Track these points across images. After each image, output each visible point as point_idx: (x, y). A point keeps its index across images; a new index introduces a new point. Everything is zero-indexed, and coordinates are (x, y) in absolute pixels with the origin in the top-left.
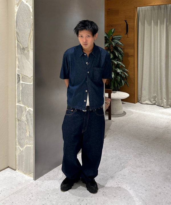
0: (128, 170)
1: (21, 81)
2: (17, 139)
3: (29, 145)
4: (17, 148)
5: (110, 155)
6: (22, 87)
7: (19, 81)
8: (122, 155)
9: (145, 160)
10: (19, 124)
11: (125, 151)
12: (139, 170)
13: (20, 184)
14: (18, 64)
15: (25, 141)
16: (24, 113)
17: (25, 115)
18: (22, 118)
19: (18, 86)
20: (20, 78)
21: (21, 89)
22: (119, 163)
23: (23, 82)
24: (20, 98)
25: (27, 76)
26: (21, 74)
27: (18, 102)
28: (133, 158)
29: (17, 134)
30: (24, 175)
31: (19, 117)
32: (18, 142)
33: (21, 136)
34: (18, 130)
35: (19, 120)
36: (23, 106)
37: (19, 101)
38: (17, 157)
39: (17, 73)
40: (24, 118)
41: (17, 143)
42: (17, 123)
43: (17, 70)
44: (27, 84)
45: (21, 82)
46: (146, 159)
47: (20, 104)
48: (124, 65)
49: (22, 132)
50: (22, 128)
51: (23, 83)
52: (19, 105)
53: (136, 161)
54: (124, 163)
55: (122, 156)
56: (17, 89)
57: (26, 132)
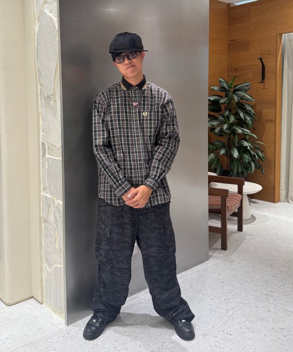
1: (47, 154)
2: (43, 253)
3: (60, 264)
4: (44, 268)
5: (211, 292)
6: (48, 163)
7: (44, 154)
8: (233, 293)
9: (275, 308)
10: (45, 227)
11: (240, 286)
12: (261, 327)
14: (42, 125)
15: (53, 257)
16: (52, 208)
17: (53, 213)
18: (50, 217)
19: (43, 163)
20: (45, 148)
21: (47, 167)
22: (225, 309)
23: (50, 156)
24: (47, 183)
25: (55, 146)
26: (47, 141)
27: (43, 191)
28: (254, 301)
29: (43, 244)
30: (53, 313)
31: (45, 216)
33: (48, 247)
34: (44, 238)
35: (45, 221)
36: (50, 197)
37: (45, 189)
38: (44, 284)
39: (41, 140)
40: (52, 218)
41: (44, 260)
42: (43, 225)
43: (41, 136)
44: (55, 159)
45: (47, 156)
46: (279, 305)
47: (47, 193)
48: (255, 136)
49: (50, 241)
50: (50, 234)
51: (48, 158)
52: (45, 194)
53: (257, 307)
54: (233, 309)
56: (42, 167)
57: (55, 242)
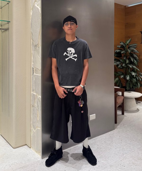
0: (129, 161)
2: (32, 122)
3: (39, 128)
4: (32, 130)
5: (115, 145)
7: (33, 73)
11: (130, 142)
13: (28, 161)
14: (33, 59)
15: (36, 124)
16: (36, 100)
20: (34, 70)
24: (34, 87)
25: (38, 69)
26: (35, 67)
30: (35, 153)
31: (33, 104)
32: (33, 124)
33: (34, 119)
35: (33, 106)
37: (33, 90)
38: (32, 138)
39: (32, 66)
40: (36, 105)
41: (32, 126)
42: (32, 108)
43: (32, 64)
44: (38, 76)
45: (35, 74)
48: (138, 69)
49: (35, 116)
50: (35, 113)
52: (33, 93)
55: (126, 147)
